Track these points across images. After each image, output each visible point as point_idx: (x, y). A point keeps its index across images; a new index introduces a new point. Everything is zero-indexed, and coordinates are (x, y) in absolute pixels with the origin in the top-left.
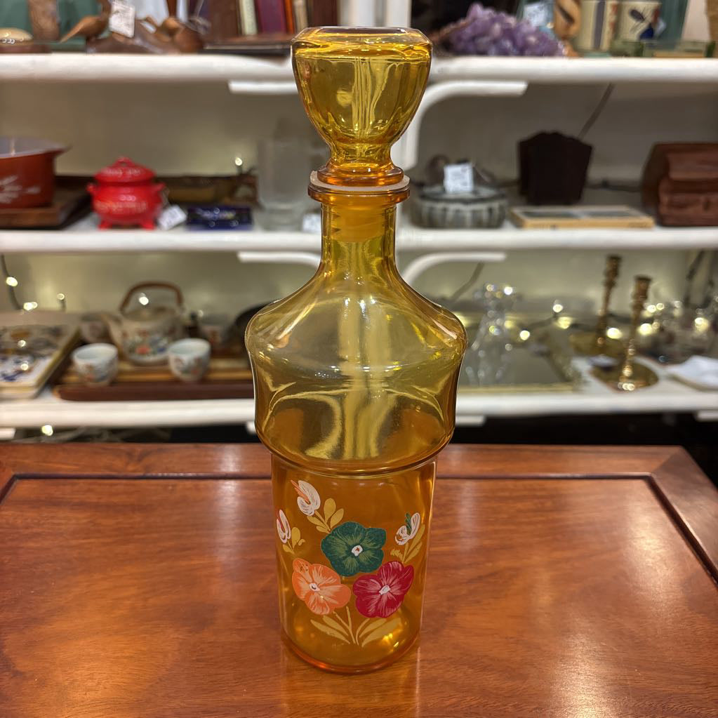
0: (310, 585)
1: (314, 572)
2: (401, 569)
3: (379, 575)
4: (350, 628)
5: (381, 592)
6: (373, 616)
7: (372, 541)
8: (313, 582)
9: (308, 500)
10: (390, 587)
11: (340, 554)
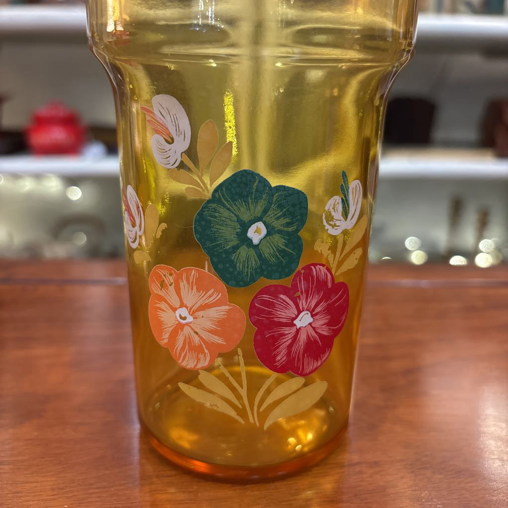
0: (178, 313)
1: (183, 285)
2: (330, 285)
3: (295, 287)
4: (243, 392)
5: (298, 323)
6: (281, 370)
7: (284, 215)
8: (182, 305)
9: (169, 134)
10: (312, 316)
11: (227, 241)
